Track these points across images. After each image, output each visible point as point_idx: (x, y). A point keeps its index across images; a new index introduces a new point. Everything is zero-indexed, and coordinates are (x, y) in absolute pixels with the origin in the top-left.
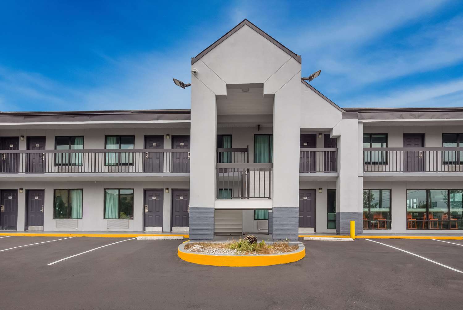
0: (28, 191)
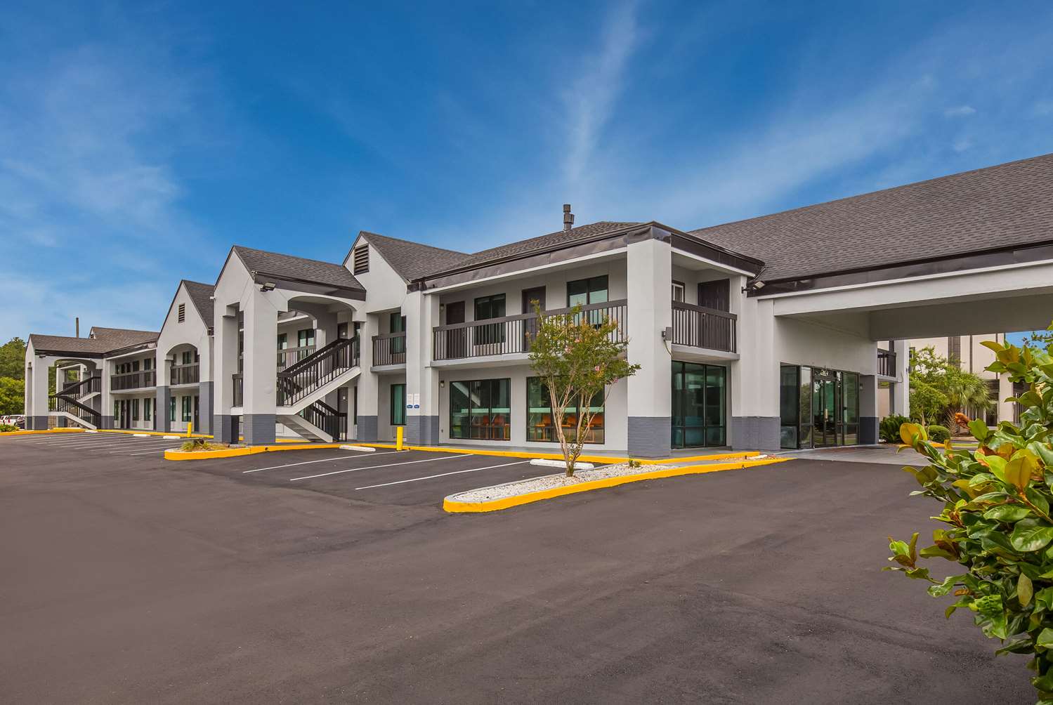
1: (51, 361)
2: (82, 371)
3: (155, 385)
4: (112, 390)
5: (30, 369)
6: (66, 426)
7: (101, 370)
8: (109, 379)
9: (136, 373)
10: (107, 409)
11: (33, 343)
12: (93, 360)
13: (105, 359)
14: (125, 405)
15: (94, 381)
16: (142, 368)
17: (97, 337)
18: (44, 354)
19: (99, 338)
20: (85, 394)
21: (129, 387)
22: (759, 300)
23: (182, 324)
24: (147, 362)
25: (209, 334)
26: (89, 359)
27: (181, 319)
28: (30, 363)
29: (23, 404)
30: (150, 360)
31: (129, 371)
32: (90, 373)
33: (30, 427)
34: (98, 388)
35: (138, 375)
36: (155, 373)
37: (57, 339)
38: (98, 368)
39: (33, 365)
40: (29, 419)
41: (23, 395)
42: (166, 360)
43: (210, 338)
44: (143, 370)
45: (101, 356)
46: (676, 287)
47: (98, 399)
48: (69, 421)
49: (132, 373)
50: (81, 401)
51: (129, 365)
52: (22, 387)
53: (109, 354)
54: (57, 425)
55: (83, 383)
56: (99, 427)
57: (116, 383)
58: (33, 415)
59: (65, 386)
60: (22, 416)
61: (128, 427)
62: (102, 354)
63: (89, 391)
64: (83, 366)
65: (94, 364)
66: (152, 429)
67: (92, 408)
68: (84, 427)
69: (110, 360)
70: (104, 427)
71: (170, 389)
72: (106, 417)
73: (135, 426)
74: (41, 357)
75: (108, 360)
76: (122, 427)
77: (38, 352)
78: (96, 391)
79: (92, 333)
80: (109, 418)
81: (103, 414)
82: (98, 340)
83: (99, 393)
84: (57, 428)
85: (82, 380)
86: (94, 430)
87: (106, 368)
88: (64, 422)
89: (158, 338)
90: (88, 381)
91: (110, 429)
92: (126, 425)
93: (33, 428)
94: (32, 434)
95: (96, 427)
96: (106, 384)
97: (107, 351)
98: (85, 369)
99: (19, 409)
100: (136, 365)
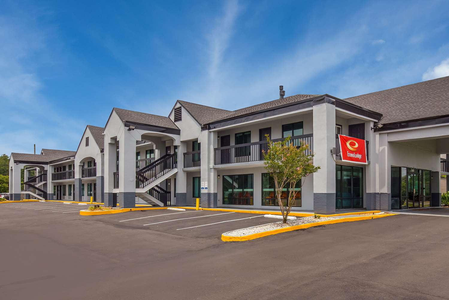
1: (22, 166)
2: (37, 171)
3: (74, 178)
4: (52, 180)
5: (12, 170)
6: (29, 198)
7: (47, 171)
8: (51, 175)
9: (64, 172)
10: (50, 190)
11: (13, 157)
12: (43, 165)
13: (49, 165)
14: (59, 188)
15: (43, 176)
16: (67, 169)
17: (45, 154)
18: (19, 162)
19: (46, 155)
20: (39, 183)
21: (61, 179)
22: (380, 134)
23: (87, 147)
24: (70, 166)
25: (101, 152)
26: (41, 165)
27: (87, 144)
28: (12, 167)
29: (8, 188)
30: (71, 166)
31: (61, 171)
32: (41, 172)
33: (12, 199)
34: (46, 179)
36: (74, 172)
37: (25, 155)
38: (45, 169)
39: (13, 168)
40: (11, 195)
41: (8, 183)
42: (80, 166)
43: (102, 154)
45: (47, 163)
46: (337, 127)
47: (45, 185)
48: (31, 196)
50: (37, 186)
51: (61, 168)
52: (8, 179)
53: (51, 162)
54: (25, 198)
55: (38, 177)
56: (46, 199)
57: (54, 177)
58: (13, 193)
59: (29, 178)
60: (7, 193)
61: (60, 199)
63: (41, 181)
64: (38, 169)
66: (73, 200)
67: (42, 190)
68: (39, 199)
69: (51, 165)
70: (48, 199)
71: (81, 180)
72: (50, 194)
73: (64, 198)
74: (17, 164)
75: (50, 165)
76: (57, 199)
77: (16, 162)
78: (44, 181)
79: (42, 152)
80: (51, 195)
81: (48, 193)
82: (45, 155)
83: (46, 182)
84: (25, 200)
85: (37, 176)
86: (43, 201)
87: (49, 169)
88: (29, 197)
89: (75, 155)
90: (41, 176)
91: (51, 200)
92: (59, 198)
93: (13, 199)
94: (13, 202)
95: (44, 199)
96: (49, 178)
97: (50, 161)
98: (39, 170)
99: (6, 190)
100: (64, 168)
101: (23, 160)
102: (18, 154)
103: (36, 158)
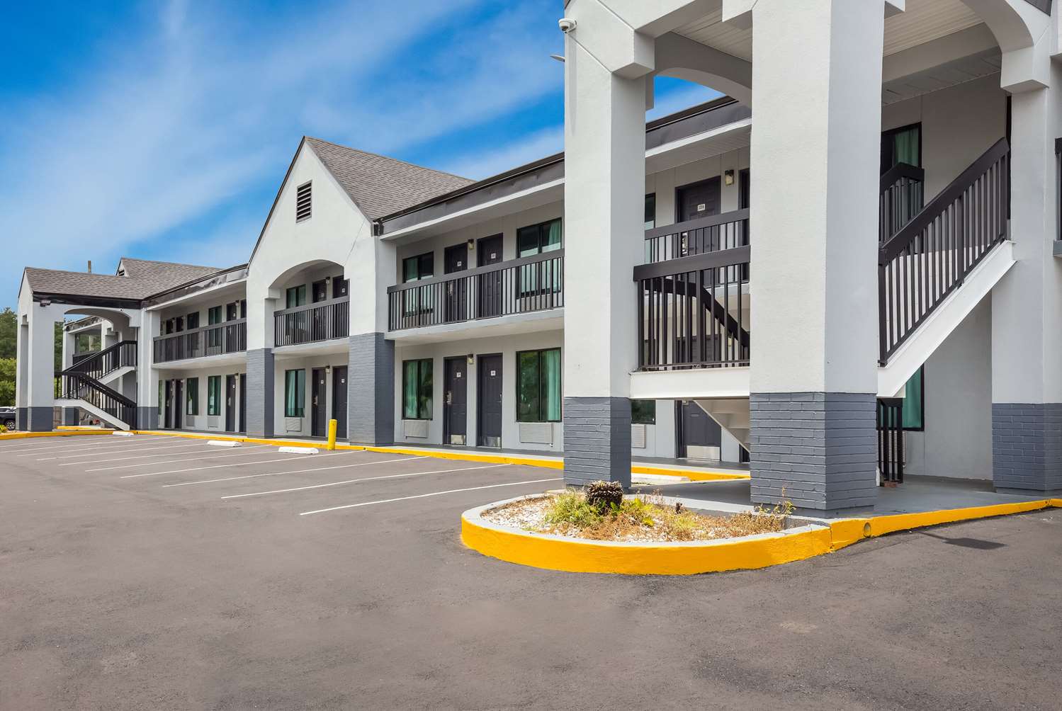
0: (481, 359)
1: (59, 312)
2: (104, 333)
3: (243, 347)
4: (155, 361)
5: (25, 326)
6: (76, 424)
7: (138, 328)
8: (151, 344)
9: (192, 331)
10: (148, 395)
11: (30, 281)
12: (126, 311)
13: (144, 310)
14: (173, 390)
15: (124, 348)
16: (204, 323)
17: (130, 273)
18: (48, 299)
19: (134, 276)
20: (108, 372)
21: (180, 357)
23: (306, 223)
24: (231, 309)
25: (376, 234)
26: (119, 310)
27: (304, 210)
28: (25, 317)
29: (14, 392)
30: (235, 305)
31: (179, 329)
32: (117, 334)
33: (23, 427)
34: (132, 360)
35: (197, 334)
36: (244, 326)
37: (69, 276)
38: (132, 324)
39: (30, 320)
40: (23, 411)
41: (13, 379)
42: (268, 300)
43: (376, 241)
44: (206, 324)
45: (136, 304)
47: (131, 378)
48: (81, 415)
49: (186, 331)
50: (105, 381)
51: (179, 321)
52: (13, 369)
53: (151, 300)
54: (63, 423)
55: (105, 352)
56: (134, 426)
57: (165, 350)
58: (30, 404)
59: (75, 359)
60: (11, 408)
61: (178, 427)
62: (140, 301)
63: (116, 365)
64: (106, 325)
65: (127, 319)
66: (224, 430)
67: (121, 393)
68: (108, 425)
69: (152, 311)
70: (141, 428)
71: (273, 355)
72: (146, 409)
73: (191, 423)
74: (42, 305)
75: (148, 311)
76: (167, 426)
77: (38, 297)
78: (128, 365)
79: (122, 268)
80: (149, 410)
81: (141, 404)
82: (132, 278)
83: (133, 369)
84: (63, 428)
85: (103, 348)
86: (126, 432)
87: (146, 325)
88: (75, 416)
89: (251, 261)
90: (114, 350)
91: (151, 430)
92: (174, 421)
93: (29, 427)
94: (27, 436)
95: (129, 426)
96: (146, 352)
97: (146, 296)
98: (109, 329)
99: (9, 398)
100: (194, 320)
101: (62, 292)
102: (46, 271)
103: (102, 287)
